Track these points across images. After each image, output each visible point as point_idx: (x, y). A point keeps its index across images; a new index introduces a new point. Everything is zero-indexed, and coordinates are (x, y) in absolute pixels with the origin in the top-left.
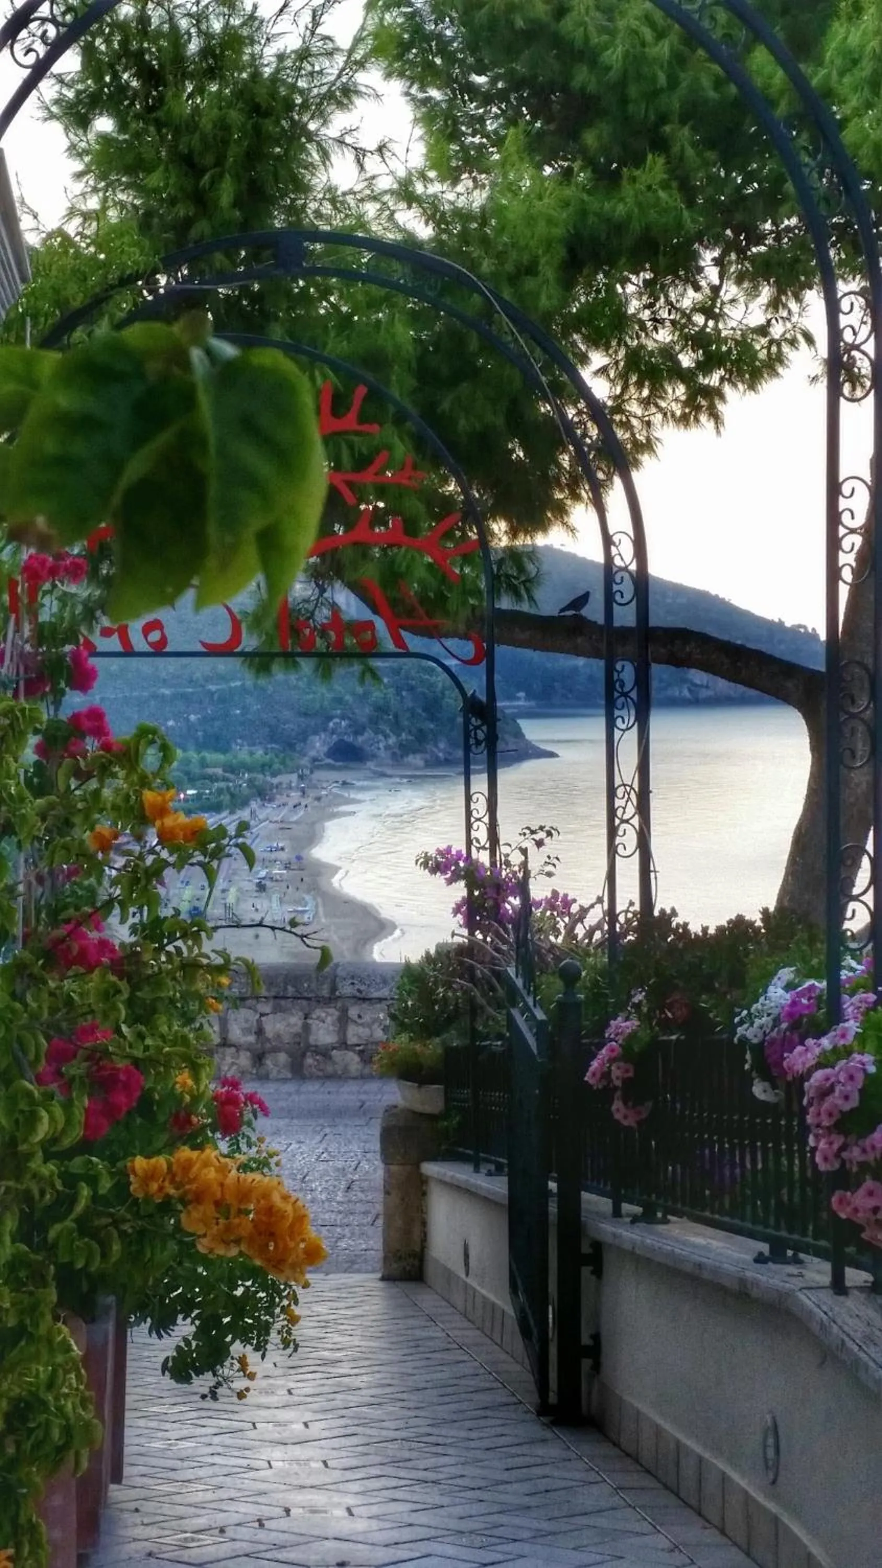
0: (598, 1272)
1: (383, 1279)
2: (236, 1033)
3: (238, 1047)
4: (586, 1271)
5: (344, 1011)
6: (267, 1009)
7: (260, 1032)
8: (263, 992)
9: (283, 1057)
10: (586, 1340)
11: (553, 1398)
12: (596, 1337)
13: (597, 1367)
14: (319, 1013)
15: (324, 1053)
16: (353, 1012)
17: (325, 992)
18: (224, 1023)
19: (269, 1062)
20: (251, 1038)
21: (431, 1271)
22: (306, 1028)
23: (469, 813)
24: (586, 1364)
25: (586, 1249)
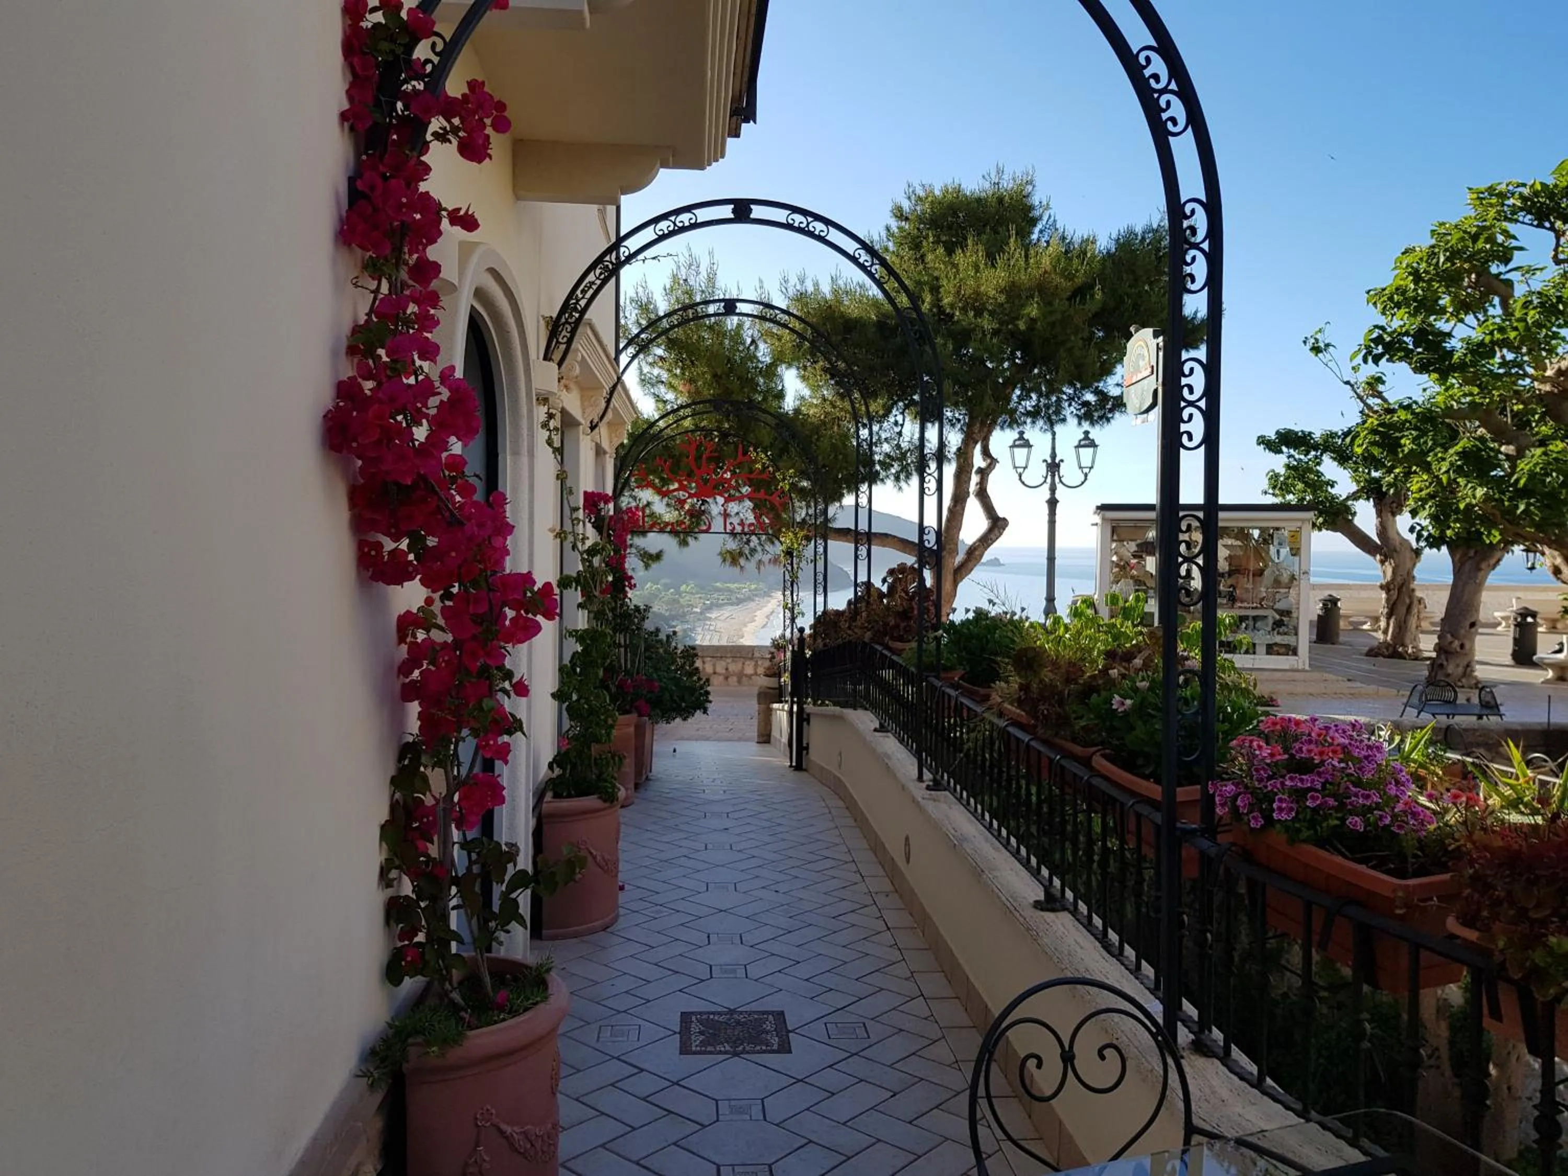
0: (808, 723)
1: (758, 743)
2: (719, 670)
3: (720, 674)
4: (805, 723)
5: (757, 662)
6: (729, 660)
7: (727, 669)
8: (729, 655)
9: (735, 679)
10: (805, 745)
11: (794, 764)
12: (808, 744)
13: (807, 753)
14: (747, 663)
15: (749, 677)
16: (760, 663)
17: (750, 656)
18: (714, 665)
19: (730, 679)
20: (724, 671)
21: (772, 740)
22: (743, 668)
23: (815, 581)
24: (805, 752)
25: (805, 716)
